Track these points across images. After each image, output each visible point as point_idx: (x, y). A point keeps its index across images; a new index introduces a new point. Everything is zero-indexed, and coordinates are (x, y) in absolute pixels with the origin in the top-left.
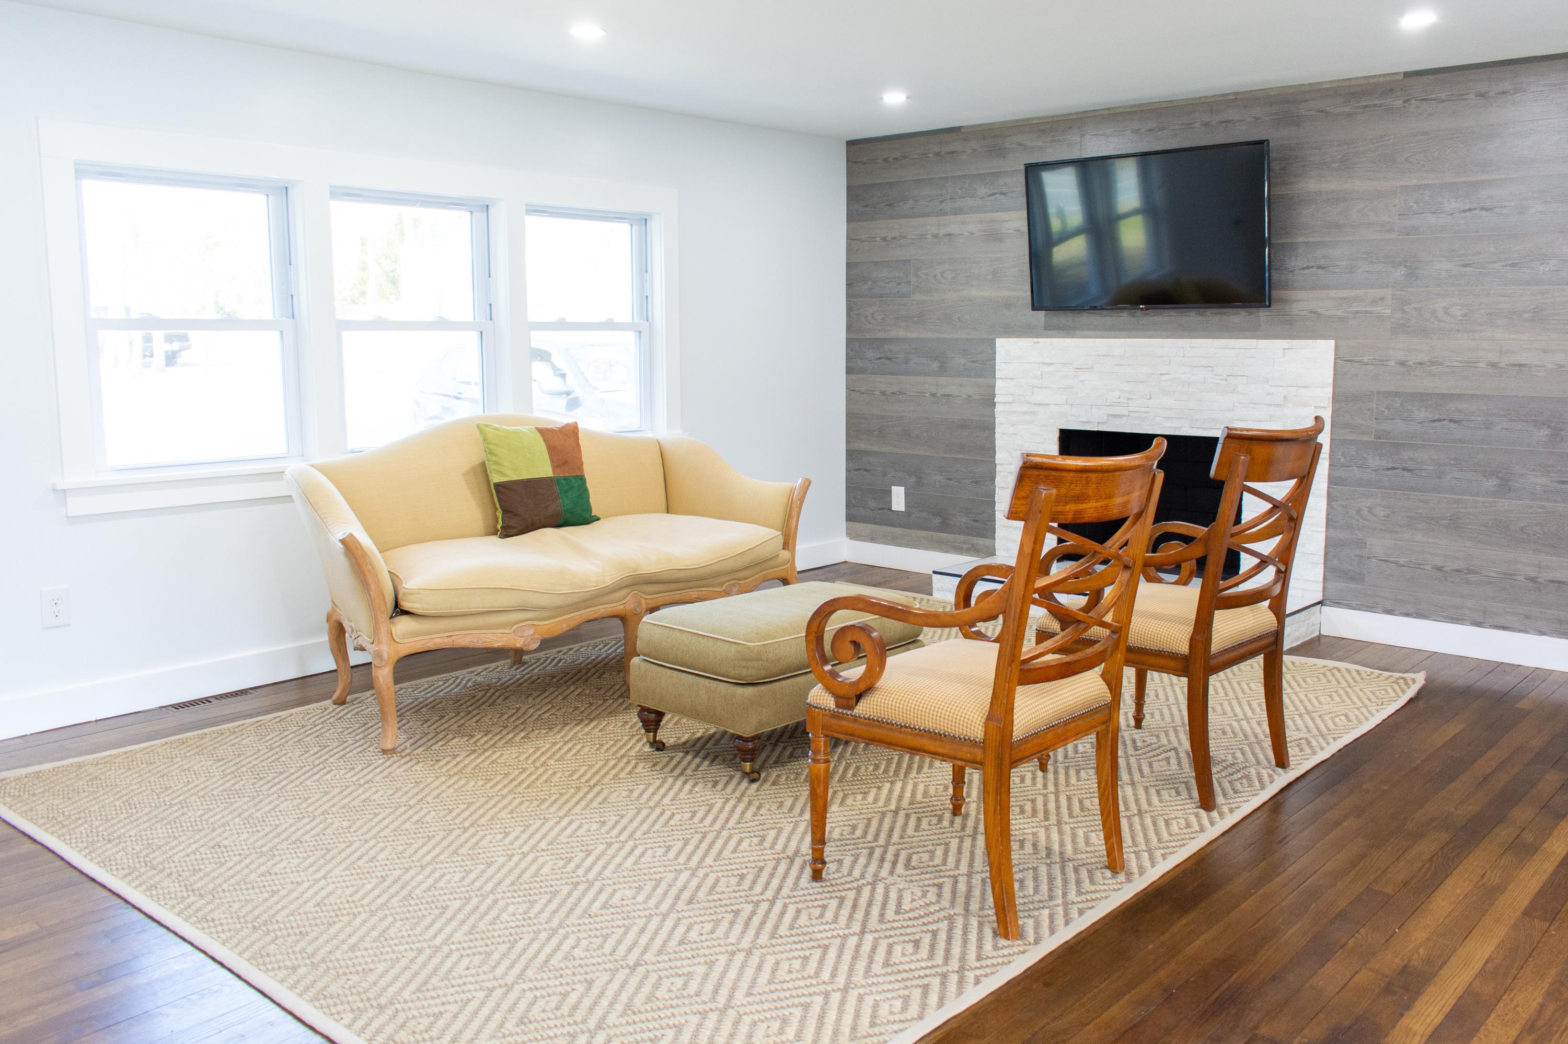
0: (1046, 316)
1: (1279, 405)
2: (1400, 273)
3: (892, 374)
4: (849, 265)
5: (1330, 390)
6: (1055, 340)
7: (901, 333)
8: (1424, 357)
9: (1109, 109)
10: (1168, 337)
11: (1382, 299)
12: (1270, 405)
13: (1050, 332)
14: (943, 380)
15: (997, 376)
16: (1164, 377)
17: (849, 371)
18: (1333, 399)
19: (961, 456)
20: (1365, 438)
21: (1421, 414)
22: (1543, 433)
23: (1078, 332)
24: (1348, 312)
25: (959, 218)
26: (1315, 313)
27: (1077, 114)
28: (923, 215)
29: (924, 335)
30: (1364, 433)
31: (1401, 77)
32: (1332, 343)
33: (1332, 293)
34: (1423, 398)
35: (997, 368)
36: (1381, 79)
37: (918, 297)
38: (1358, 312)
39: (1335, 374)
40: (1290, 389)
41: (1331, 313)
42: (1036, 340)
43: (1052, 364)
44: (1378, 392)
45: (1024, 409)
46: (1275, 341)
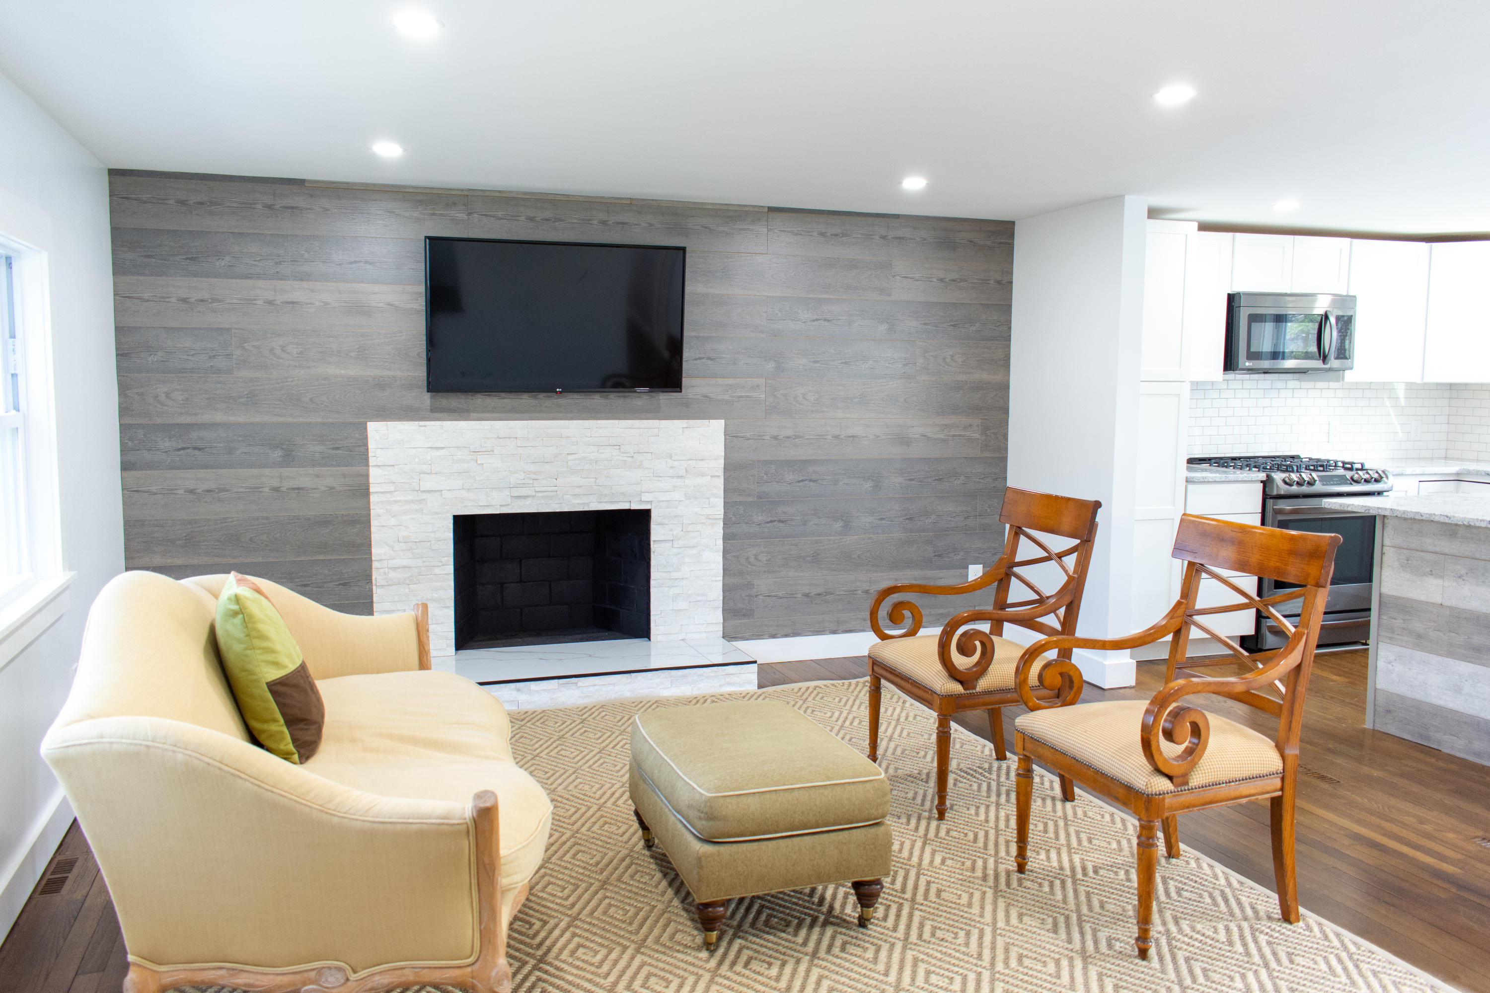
0: (431, 397)
1: (682, 477)
2: (770, 366)
3: (205, 467)
4: (120, 330)
5: (721, 462)
6: (447, 424)
7: (207, 417)
8: (789, 432)
9: (499, 192)
10: (572, 419)
11: (758, 386)
12: (672, 477)
13: (436, 415)
14: (286, 471)
15: (371, 464)
16: (571, 457)
17: (126, 467)
18: (724, 469)
19: (321, 557)
20: (750, 499)
21: (790, 477)
22: (868, 485)
23: (472, 415)
24: (733, 397)
25: (305, 285)
26: (707, 397)
27: (462, 190)
28: (248, 277)
29: (257, 419)
30: (749, 495)
31: (766, 210)
32: (723, 421)
33: (720, 381)
34: (790, 464)
35: (370, 454)
36: (752, 209)
37: (245, 373)
38: (740, 397)
39: (725, 448)
40: (690, 462)
41: (719, 397)
42: (422, 423)
43: (443, 448)
44: (758, 461)
45: (410, 497)
46: (675, 421)
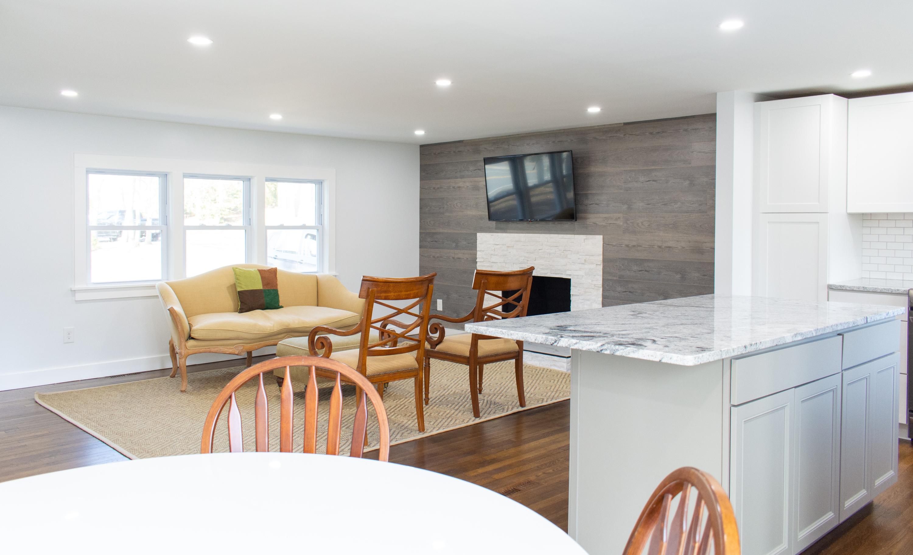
0: (496, 223)
1: (583, 264)
2: (625, 207)
3: (437, 248)
4: (421, 199)
5: (601, 258)
6: (499, 234)
7: (441, 230)
8: (634, 243)
9: (518, 134)
10: (541, 233)
11: (619, 218)
12: (580, 263)
13: (497, 231)
14: (456, 251)
15: (478, 250)
16: (540, 251)
17: (421, 247)
18: (603, 261)
19: (464, 286)
20: (615, 278)
21: (635, 268)
22: (678, 276)
23: (508, 231)
24: (607, 223)
25: (463, 180)
26: (595, 223)
27: (506, 136)
28: (449, 178)
29: (449, 231)
30: (614, 276)
31: (623, 125)
32: (601, 236)
33: (601, 215)
34: (636, 261)
35: (477, 246)
36: (616, 126)
37: (447, 214)
38: (610, 224)
39: (603, 250)
40: (587, 256)
41: (601, 224)
42: (492, 234)
43: (498, 245)
44: (619, 258)
45: (488, 265)
46: (581, 235)
